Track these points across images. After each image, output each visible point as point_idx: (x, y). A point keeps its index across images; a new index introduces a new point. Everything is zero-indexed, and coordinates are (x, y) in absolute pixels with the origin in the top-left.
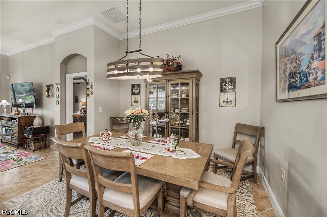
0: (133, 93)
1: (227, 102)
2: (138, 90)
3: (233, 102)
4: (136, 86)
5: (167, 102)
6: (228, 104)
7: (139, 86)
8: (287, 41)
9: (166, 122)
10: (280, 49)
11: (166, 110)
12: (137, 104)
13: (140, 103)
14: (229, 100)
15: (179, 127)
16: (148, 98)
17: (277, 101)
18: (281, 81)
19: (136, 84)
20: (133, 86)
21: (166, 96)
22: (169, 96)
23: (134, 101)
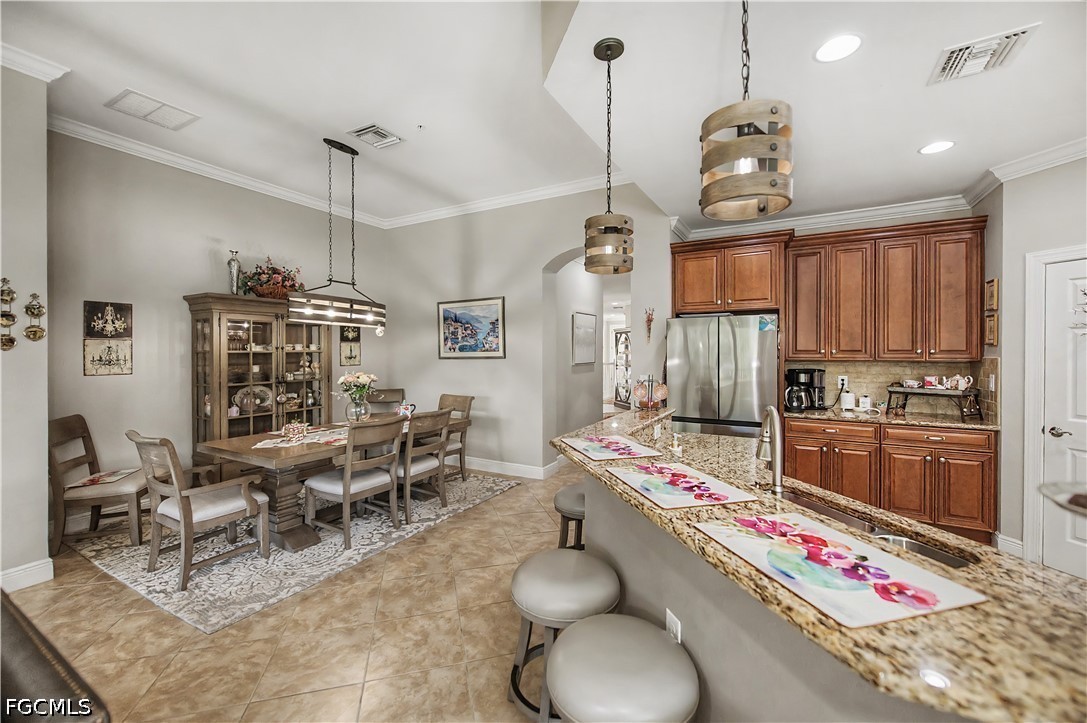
0: (91, 332)
1: (350, 358)
2: (120, 324)
3: (357, 358)
4: (109, 308)
5: (278, 361)
6: (352, 361)
7: (123, 310)
8: (457, 309)
9: (278, 403)
10: (445, 311)
11: (277, 378)
12: (116, 369)
13: (129, 365)
14: (353, 355)
15: (304, 409)
16: (225, 351)
17: (440, 358)
18: (446, 339)
19: (107, 304)
20: (93, 309)
21: (277, 348)
22: (282, 348)
23: (100, 360)
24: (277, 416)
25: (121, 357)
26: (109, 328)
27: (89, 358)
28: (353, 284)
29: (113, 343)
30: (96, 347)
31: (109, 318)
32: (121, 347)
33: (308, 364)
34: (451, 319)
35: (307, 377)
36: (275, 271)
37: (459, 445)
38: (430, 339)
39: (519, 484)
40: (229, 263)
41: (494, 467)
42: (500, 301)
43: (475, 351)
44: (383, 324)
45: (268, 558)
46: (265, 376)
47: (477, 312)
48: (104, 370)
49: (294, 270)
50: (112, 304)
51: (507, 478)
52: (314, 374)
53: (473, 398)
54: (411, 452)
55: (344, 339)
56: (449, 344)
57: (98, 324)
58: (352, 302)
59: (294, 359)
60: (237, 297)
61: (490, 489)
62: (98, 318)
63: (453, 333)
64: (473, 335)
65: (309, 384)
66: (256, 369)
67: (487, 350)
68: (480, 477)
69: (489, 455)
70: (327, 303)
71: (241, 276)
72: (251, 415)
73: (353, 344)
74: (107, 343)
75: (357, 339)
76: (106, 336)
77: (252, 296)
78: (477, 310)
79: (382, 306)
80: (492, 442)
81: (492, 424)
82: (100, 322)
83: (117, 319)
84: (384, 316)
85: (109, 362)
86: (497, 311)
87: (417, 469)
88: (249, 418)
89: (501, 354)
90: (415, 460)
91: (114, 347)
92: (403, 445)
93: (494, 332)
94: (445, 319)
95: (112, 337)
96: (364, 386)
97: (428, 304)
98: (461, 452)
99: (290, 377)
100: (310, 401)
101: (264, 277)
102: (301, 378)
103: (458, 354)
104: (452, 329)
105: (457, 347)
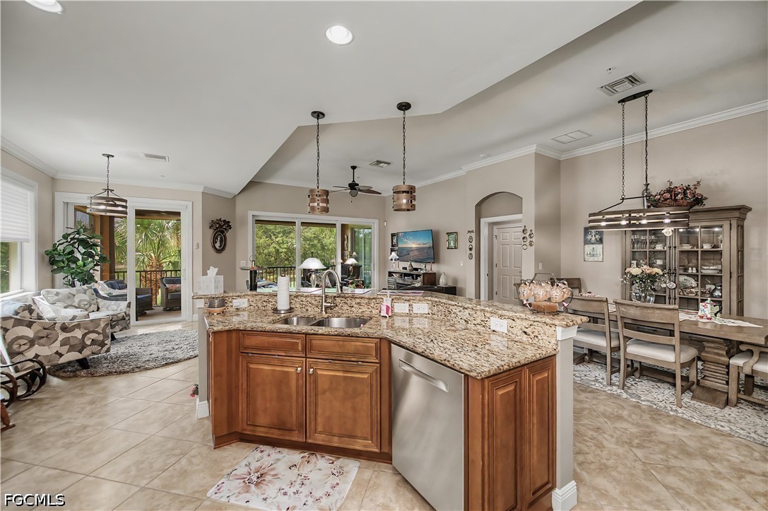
0: (587, 242)
2: (598, 237)
5: (670, 257)
9: (669, 288)
11: (670, 269)
12: (595, 259)
13: (601, 257)
15: (699, 298)
16: (629, 250)
22: (674, 247)
25: (598, 253)
26: (593, 239)
27: (586, 253)
29: (594, 246)
30: (590, 248)
31: (593, 234)
48: (591, 259)
57: (589, 237)
62: (589, 234)
74: (592, 246)
76: (592, 243)
83: (596, 234)
85: (593, 255)
91: (596, 248)
95: (595, 243)
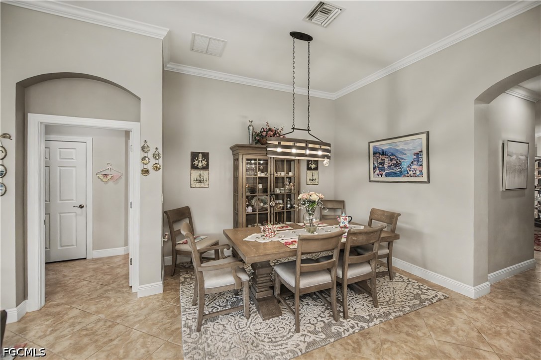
0: (194, 167)
1: (313, 180)
2: (204, 163)
3: (317, 180)
4: (200, 155)
5: (271, 183)
6: (313, 183)
7: (206, 156)
8: (385, 146)
9: (271, 207)
10: (374, 147)
11: (270, 192)
12: (202, 185)
13: (207, 183)
14: (314, 178)
15: (285, 211)
16: (244, 176)
17: (370, 181)
18: (375, 168)
19: (199, 153)
20: (194, 156)
21: (270, 174)
22: (273, 174)
23: (197, 180)
24: (270, 214)
25: (205, 179)
26: (200, 165)
27: (192, 180)
28: (309, 130)
29: (202, 172)
30: (196, 174)
31: (200, 160)
32: (204, 173)
33: (288, 183)
34: (379, 154)
35: (287, 191)
36: (270, 130)
37: (386, 251)
38: (362, 168)
39: (446, 298)
40: (248, 128)
41: (417, 271)
42: (424, 136)
43: (399, 176)
44: (329, 157)
45: (248, 319)
46: (265, 191)
47: (401, 147)
48: (198, 185)
49: (280, 129)
50: (201, 153)
51: (434, 287)
52: (291, 189)
53: (399, 215)
54: (348, 258)
55: (309, 169)
56: (377, 172)
57: (196, 163)
58: (307, 142)
59: (279, 181)
60: (252, 146)
61: (417, 297)
62: (196, 160)
63: (381, 163)
64: (398, 165)
65: (289, 196)
66: (260, 186)
67: (411, 176)
68: (405, 278)
69: (413, 260)
70: (291, 144)
71: (254, 133)
72: (257, 213)
73: (314, 172)
74: (199, 172)
75: (316, 169)
76: (199, 169)
77: (259, 145)
78: (400, 145)
79: (329, 145)
80: (415, 251)
81: (416, 236)
82: (197, 162)
83: (203, 160)
84: (329, 151)
85: (200, 181)
86: (421, 145)
87: (353, 273)
88: (256, 214)
89: (425, 179)
90: (350, 265)
91: (202, 174)
92: (342, 251)
93: (418, 161)
94: (374, 153)
95: (201, 169)
96: (314, 202)
97: (362, 145)
98: (388, 256)
99: (278, 191)
100: (289, 206)
101: (264, 133)
102: (283, 191)
103: (384, 178)
104: (379, 160)
105: (384, 173)
